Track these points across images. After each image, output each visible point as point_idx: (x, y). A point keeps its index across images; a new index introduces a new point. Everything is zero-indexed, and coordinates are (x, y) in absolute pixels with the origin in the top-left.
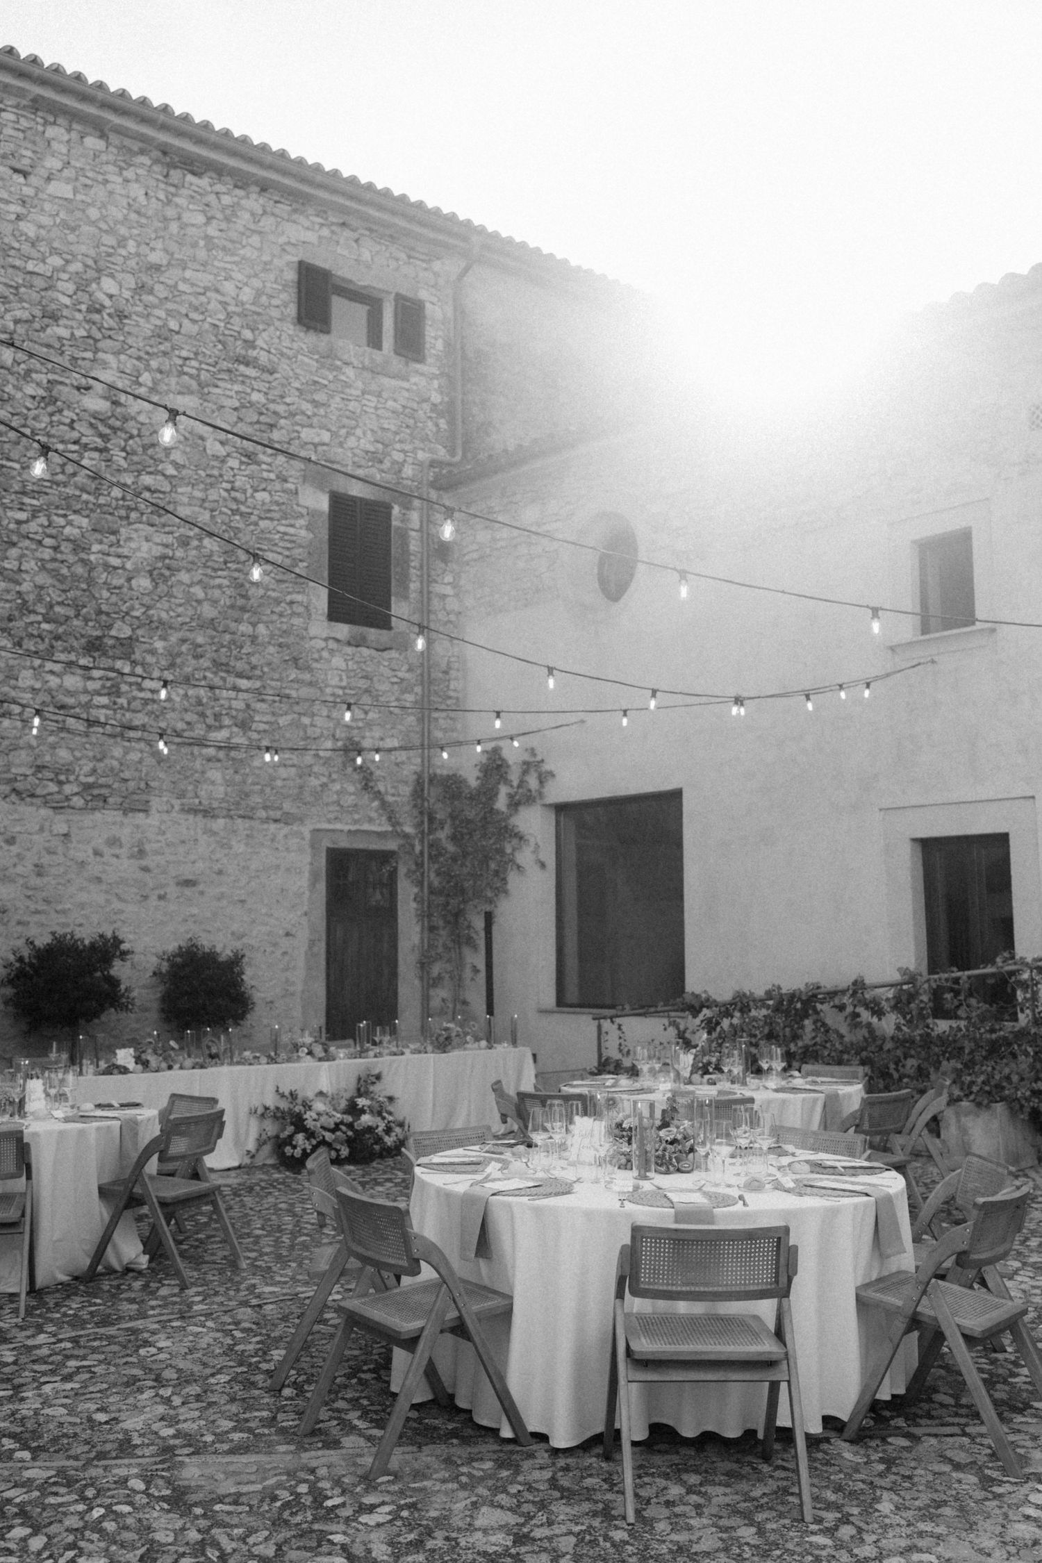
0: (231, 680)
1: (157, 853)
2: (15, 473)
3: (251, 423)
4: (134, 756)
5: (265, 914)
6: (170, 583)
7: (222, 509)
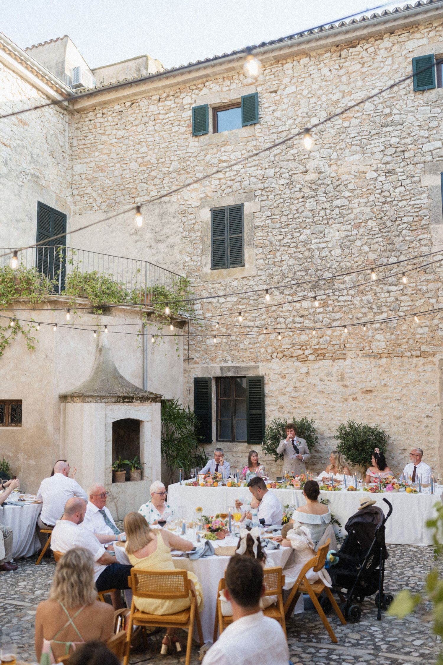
0: (386, 288)
1: (351, 378)
2: (277, 220)
3: (391, 155)
4: (337, 333)
5: (412, 406)
6: (351, 248)
7: (377, 204)
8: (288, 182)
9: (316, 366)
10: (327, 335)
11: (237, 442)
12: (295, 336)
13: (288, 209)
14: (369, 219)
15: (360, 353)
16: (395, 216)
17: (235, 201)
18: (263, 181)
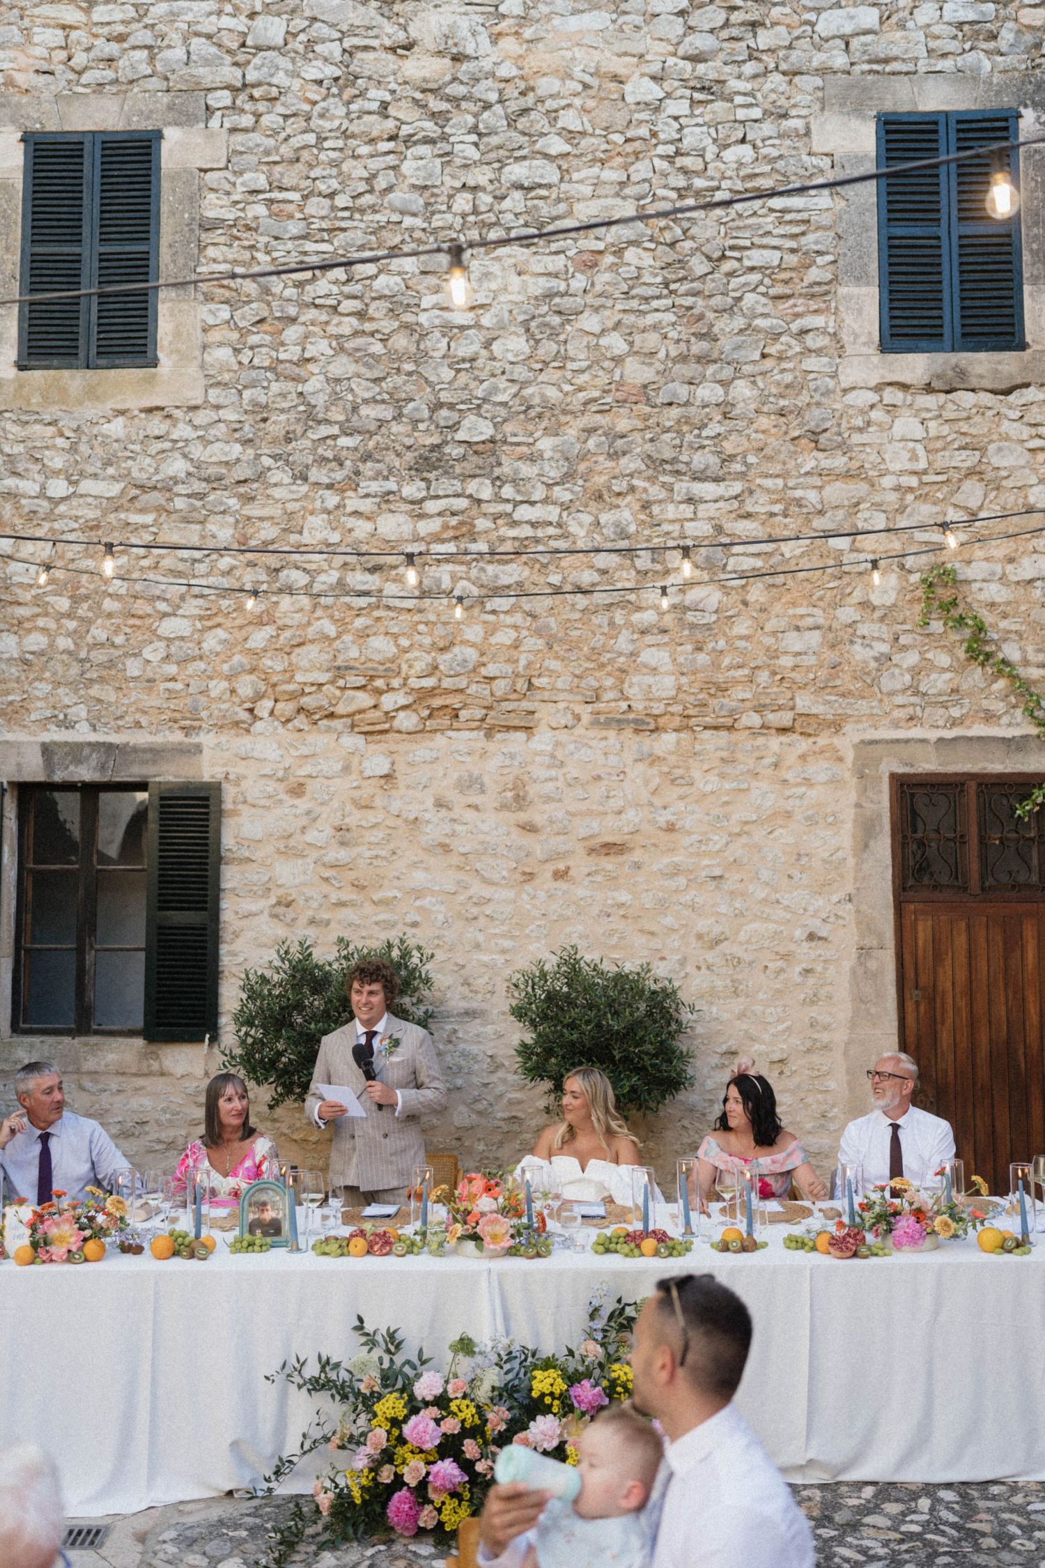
0: (683, 487)
1: (548, 799)
2: (290, 208)
3: (712, 31)
5: (765, 901)
6: (562, 337)
7: (661, 192)
8: (338, 73)
9: (422, 750)
10: (465, 642)
11: (97, 1033)
12: (347, 638)
13: (334, 171)
14: (631, 243)
15: (585, 712)
16: (719, 241)
17: (129, 122)
18: (241, 58)
